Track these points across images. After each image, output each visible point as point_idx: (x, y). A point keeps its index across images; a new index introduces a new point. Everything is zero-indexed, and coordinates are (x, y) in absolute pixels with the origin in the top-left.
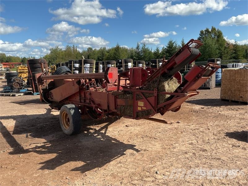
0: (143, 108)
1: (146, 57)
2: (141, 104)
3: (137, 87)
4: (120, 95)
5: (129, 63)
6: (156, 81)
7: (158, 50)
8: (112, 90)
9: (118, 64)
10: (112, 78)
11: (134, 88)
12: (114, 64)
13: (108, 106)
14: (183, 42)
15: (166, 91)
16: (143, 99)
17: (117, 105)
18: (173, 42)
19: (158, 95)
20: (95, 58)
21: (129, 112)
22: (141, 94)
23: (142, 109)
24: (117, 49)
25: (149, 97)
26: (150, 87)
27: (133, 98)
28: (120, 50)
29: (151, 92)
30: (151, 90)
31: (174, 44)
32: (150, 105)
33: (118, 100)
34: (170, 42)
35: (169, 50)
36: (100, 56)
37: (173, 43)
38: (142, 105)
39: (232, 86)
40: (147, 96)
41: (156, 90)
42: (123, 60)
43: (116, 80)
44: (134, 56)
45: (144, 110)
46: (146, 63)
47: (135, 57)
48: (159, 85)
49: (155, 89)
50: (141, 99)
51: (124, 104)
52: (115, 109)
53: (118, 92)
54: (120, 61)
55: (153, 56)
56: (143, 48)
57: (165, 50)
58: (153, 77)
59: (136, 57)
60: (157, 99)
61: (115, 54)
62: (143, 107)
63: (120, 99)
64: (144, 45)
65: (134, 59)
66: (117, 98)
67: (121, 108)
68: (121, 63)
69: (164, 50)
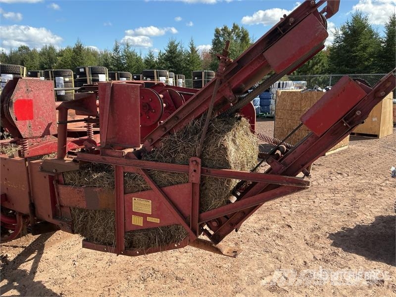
0: (149, 219)
1: (132, 67)
2: (142, 206)
3: (127, 151)
4: (68, 172)
5: (100, 75)
6: (197, 131)
7: (151, 56)
8: (41, 152)
9: (78, 76)
10: (31, 118)
11: (116, 152)
12: (69, 76)
13: (33, 206)
14: (192, 45)
15: (232, 166)
16: (151, 189)
17: (61, 206)
18: (176, 43)
19: (202, 178)
20: (36, 65)
21: (101, 230)
22: (142, 172)
23: (145, 221)
24: (78, 50)
25: (172, 184)
26: (175, 152)
27: (114, 186)
28: (83, 53)
29: (177, 167)
30: (177, 160)
31: (179, 48)
32: (173, 210)
33: (63, 190)
34: (172, 43)
35: (171, 56)
36: (45, 61)
37: (177, 46)
38: (148, 211)
39: (295, 122)
40: (165, 182)
41: (197, 163)
42: (87, 69)
43: (49, 125)
44: (110, 64)
45: (152, 226)
46: (133, 77)
47: (112, 67)
48: (206, 143)
49: (193, 158)
50: (141, 191)
51: (83, 205)
52: (55, 216)
53: (61, 162)
54: (82, 70)
55: (144, 65)
56: (125, 50)
57: (163, 55)
58: (181, 116)
59: (114, 66)
60: (201, 191)
61: (74, 59)
62: (149, 216)
63: (69, 188)
64: (128, 46)
65: (111, 68)
66: (58, 182)
67: (72, 215)
68: (84, 74)
69: (161, 56)
